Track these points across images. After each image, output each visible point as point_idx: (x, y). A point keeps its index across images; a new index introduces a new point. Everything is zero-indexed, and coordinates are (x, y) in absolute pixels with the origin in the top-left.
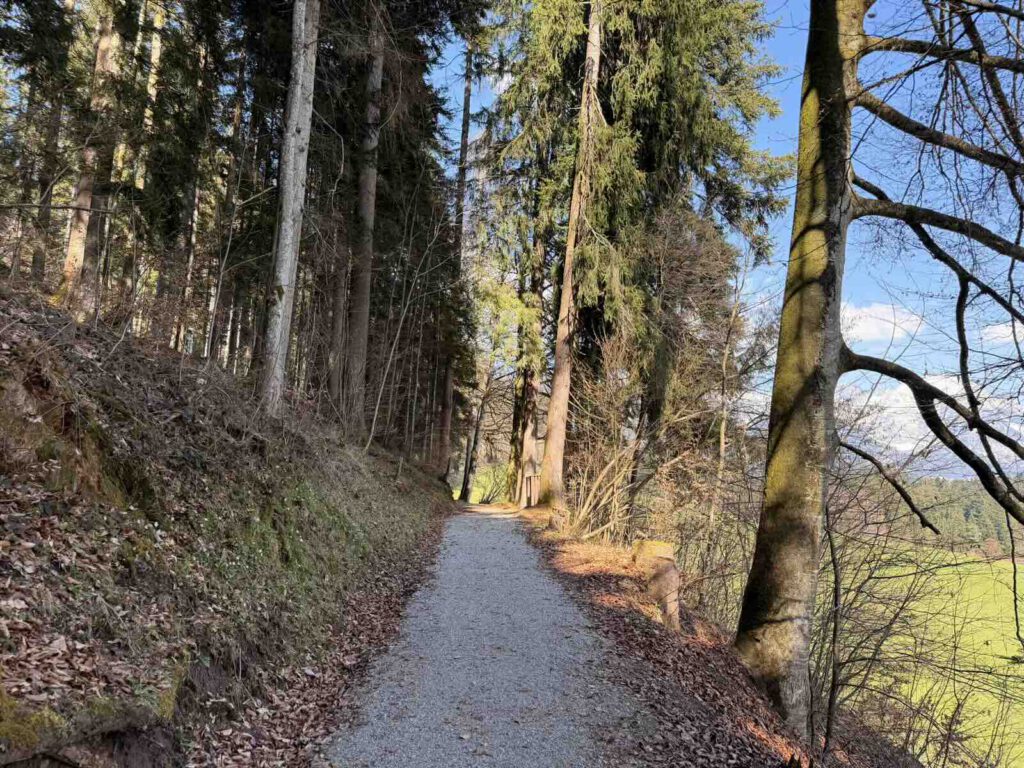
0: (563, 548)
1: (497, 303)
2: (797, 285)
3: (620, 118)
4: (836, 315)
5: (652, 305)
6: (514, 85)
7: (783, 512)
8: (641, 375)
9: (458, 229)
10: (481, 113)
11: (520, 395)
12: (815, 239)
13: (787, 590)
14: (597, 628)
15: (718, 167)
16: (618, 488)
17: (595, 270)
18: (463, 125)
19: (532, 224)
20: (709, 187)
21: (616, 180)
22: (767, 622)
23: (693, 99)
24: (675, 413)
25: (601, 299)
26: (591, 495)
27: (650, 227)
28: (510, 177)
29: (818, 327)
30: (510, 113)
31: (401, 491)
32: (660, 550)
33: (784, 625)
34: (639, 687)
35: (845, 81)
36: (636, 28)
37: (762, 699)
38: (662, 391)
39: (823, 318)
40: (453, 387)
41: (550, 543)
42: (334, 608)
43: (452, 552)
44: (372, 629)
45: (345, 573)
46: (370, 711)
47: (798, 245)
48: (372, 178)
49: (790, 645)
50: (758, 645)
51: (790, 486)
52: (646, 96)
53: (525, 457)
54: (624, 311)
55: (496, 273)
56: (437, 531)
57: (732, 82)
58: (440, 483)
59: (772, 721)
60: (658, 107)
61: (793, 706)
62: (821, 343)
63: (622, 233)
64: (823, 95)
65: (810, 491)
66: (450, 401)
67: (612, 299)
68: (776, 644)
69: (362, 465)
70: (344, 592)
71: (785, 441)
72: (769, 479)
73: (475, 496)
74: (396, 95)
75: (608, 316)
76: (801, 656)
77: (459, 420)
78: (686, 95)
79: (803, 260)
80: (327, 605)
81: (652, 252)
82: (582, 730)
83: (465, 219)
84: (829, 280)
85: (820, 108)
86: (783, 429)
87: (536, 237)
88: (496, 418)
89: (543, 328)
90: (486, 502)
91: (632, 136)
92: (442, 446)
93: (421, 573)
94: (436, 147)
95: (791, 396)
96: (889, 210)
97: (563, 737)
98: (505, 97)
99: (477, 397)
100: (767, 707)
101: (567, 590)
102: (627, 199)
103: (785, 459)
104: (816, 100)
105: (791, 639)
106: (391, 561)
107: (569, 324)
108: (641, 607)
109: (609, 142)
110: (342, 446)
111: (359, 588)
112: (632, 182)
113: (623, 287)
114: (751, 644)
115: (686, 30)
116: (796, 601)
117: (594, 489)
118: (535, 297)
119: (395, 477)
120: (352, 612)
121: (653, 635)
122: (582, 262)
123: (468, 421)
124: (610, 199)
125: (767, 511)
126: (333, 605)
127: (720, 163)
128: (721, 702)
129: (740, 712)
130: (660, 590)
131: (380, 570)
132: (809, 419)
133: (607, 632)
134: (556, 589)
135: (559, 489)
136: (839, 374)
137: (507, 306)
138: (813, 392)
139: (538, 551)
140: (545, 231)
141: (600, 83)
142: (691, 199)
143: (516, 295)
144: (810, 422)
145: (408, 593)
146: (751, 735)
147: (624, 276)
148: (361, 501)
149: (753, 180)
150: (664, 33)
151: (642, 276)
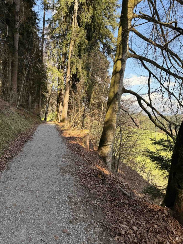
0: (65, 131)
1: (52, 71)
2: (115, 73)
3: (82, 26)
4: (122, 81)
5: (89, 75)
6: (56, 13)
7: (108, 123)
8: (85, 92)
9: (42, 52)
10: (48, 20)
11: (59, 95)
12: (119, 63)
13: (108, 139)
14: (68, 148)
15: (106, 41)
16: (80, 118)
17: (75, 65)
18: (43, 23)
19: (61, 51)
20: (104, 46)
21: (81, 42)
22: (104, 146)
23: (100, 23)
24: (93, 101)
25: (77, 72)
26: (74, 119)
27: (89, 55)
28: (56, 38)
29: (118, 83)
30: (56, 21)
31: (26, 118)
32: (87, 131)
33: (107, 146)
34: (74, 159)
35: (128, 25)
36: (86, 2)
37: (102, 161)
38: (90, 96)
39: (119, 81)
40: (41, 92)
41: (62, 130)
42: (6, 145)
43: (38, 133)
44: (15, 150)
45: (9, 137)
46: (12, 167)
47: (115, 64)
48: (17, 36)
49: (108, 150)
50: (102, 150)
51: (110, 117)
52: (88, 21)
53: (60, 110)
54: (82, 76)
55: (52, 63)
56: (35, 128)
57: (110, 19)
58: (38, 116)
59: (103, 165)
60: (91, 24)
61: (108, 162)
62: (118, 87)
63: (82, 56)
64: (123, 28)
65: (114, 119)
66: (41, 96)
67: (79, 73)
68: (105, 150)
69: (15, 112)
70: (8, 142)
71: (110, 108)
72: (106, 116)
73: (48, 120)
74: (22, 14)
75: (78, 77)
76: (110, 152)
77: (43, 101)
78: (98, 21)
79: (116, 67)
80: (4, 145)
81: (89, 61)
82: (58, 168)
83: (44, 48)
84: (121, 72)
85: (122, 31)
86: (109, 106)
87: (63, 54)
88: (53, 101)
89: (64, 78)
90: (51, 121)
91: (85, 31)
92: (39, 107)
93: (29, 137)
94: (35, 28)
95: (111, 98)
96: (136, 57)
97: (54, 170)
98: (54, 16)
99: (48, 95)
100: (102, 162)
101: (64, 140)
102: (83, 47)
103: (110, 112)
104: (122, 29)
105: (108, 149)
106: (22, 135)
107: (69, 78)
108: (80, 143)
109: (79, 32)
110: (9, 107)
111: (13, 141)
112: (85, 43)
113: (82, 70)
114: (100, 150)
115: (99, 4)
116: (110, 141)
117: (74, 118)
118: (62, 71)
119: (25, 115)
120: (10, 146)
121: (80, 149)
122: (72, 63)
123: (46, 101)
124: (79, 46)
125: (105, 123)
126: (5, 145)
127: (107, 40)
128: (92, 162)
129: (96, 164)
130: (85, 140)
131: (19, 137)
132: (115, 103)
133: (70, 149)
134: (61, 140)
135: (66, 118)
136: (122, 94)
137: (55, 72)
138: (116, 98)
139: (59, 132)
140: (65, 53)
141: (78, 16)
142: (100, 48)
143: (57, 69)
144: (115, 104)
145: (26, 142)
146: (97, 168)
147: (82, 67)
148: (14, 121)
149: (114, 45)
150: (93, 4)
151: (87, 67)
